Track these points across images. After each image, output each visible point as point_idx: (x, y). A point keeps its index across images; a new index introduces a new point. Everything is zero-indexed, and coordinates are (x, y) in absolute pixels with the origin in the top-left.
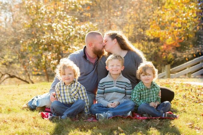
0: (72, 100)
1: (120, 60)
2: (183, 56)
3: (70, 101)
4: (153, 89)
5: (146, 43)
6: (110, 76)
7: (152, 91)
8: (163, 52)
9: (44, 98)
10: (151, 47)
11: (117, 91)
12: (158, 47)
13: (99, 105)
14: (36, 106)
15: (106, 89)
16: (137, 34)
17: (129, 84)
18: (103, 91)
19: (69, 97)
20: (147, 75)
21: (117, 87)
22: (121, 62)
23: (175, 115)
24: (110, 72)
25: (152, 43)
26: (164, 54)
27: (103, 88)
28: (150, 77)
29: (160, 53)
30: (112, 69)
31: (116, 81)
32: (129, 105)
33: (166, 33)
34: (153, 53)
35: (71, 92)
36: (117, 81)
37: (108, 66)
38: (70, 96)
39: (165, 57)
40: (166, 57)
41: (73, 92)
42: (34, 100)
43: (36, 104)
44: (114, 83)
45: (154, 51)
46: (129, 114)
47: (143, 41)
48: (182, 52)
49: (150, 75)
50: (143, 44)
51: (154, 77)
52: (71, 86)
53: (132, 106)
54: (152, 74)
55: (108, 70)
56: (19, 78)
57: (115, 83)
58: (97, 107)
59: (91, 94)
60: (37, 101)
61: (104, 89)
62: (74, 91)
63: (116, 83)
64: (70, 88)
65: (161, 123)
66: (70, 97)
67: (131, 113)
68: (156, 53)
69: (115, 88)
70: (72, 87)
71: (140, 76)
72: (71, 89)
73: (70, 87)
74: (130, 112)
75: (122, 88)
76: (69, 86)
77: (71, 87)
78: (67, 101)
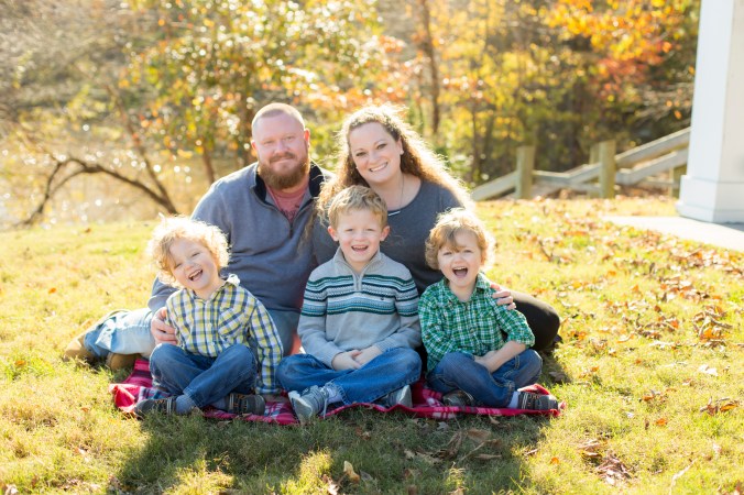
0: (216, 348)
1: (377, 210)
2: (665, 104)
3: (212, 350)
4: (479, 305)
5: (544, 54)
6: (341, 260)
7: (476, 309)
8: (604, 82)
9: (133, 328)
10: (564, 66)
11: (367, 309)
12: (586, 67)
13: (303, 360)
14: (107, 351)
15: (330, 300)
16: (515, 24)
17: (404, 282)
18: (320, 305)
19: (210, 338)
20: (458, 251)
21: (364, 296)
22: (379, 216)
23: (552, 401)
24: (342, 246)
25: (567, 53)
26: (608, 86)
27: (321, 296)
28: (469, 258)
29: (596, 87)
30: (349, 243)
31: (362, 275)
32: (401, 362)
33: (610, 23)
34: (568, 85)
35: (220, 322)
36: (365, 276)
37: (335, 228)
38: (214, 332)
39: (611, 98)
40: (616, 101)
41: (225, 323)
42: (104, 330)
43: (108, 345)
44: (354, 282)
45: (572, 80)
46: (402, 396)
47: (534, 47)
48: (664, 90)
49: (469, 251)
50: (537, 55)
51: (483, 259)
52: (220, 301)
53: (409, 366)
54: (477, 251)
55: (335, 239)
56: (116, 175)
57: (357, 282)
58: (297, 369)
59: (287, 314)
60: (114, 334)
61: (325, 300)
62: (230, 320)
63: (360, 280)
64: (216, 307)
65: (495, 440)
66: (214, 338)
67: (407, 394)
68: (580, 86)
69: (358, 297)
70: (224, 305)
71: (436, 257)
72: (218, 311)
73: (216, 303)
74: (406, 388)
75: (382, 296)
76: (214, 300)
77: (219, 305)
78: (202, 350)
